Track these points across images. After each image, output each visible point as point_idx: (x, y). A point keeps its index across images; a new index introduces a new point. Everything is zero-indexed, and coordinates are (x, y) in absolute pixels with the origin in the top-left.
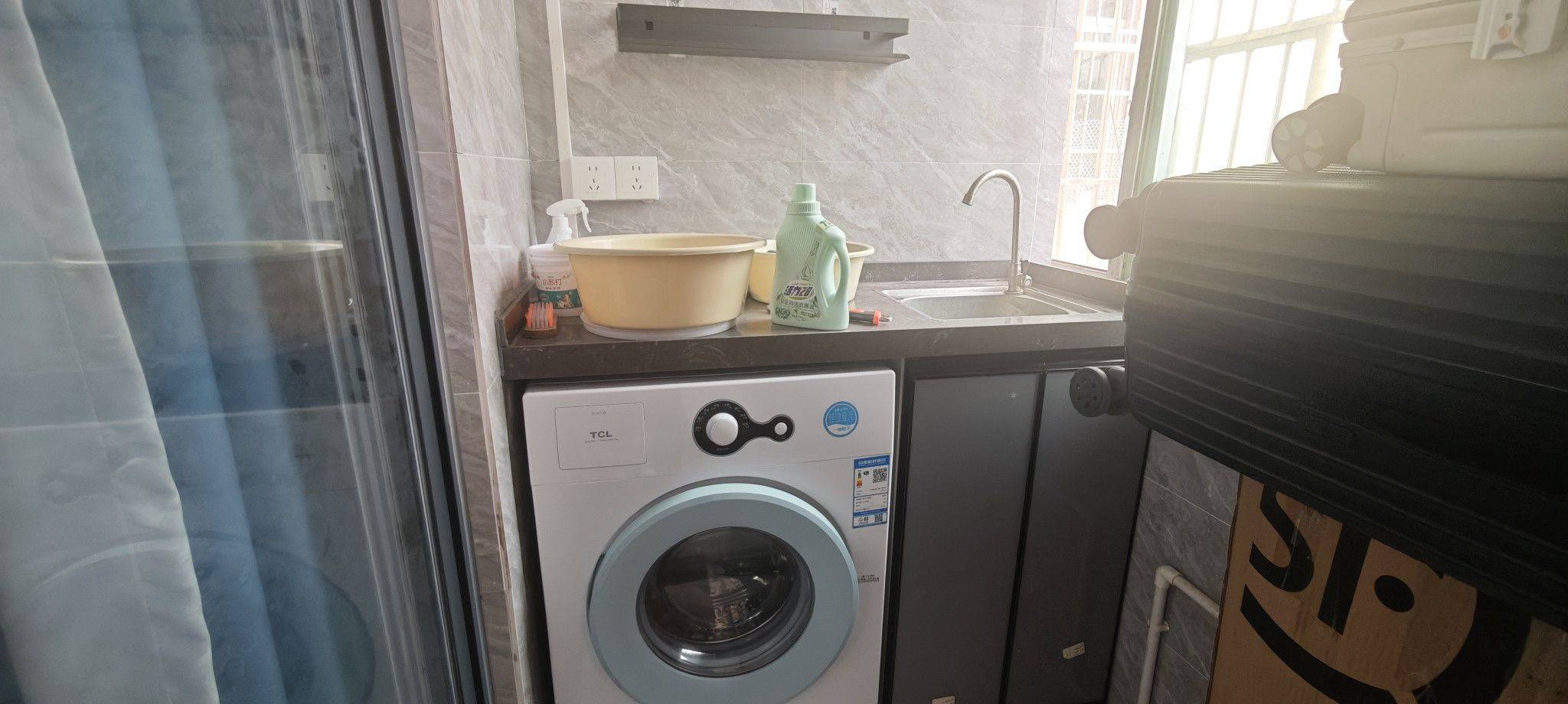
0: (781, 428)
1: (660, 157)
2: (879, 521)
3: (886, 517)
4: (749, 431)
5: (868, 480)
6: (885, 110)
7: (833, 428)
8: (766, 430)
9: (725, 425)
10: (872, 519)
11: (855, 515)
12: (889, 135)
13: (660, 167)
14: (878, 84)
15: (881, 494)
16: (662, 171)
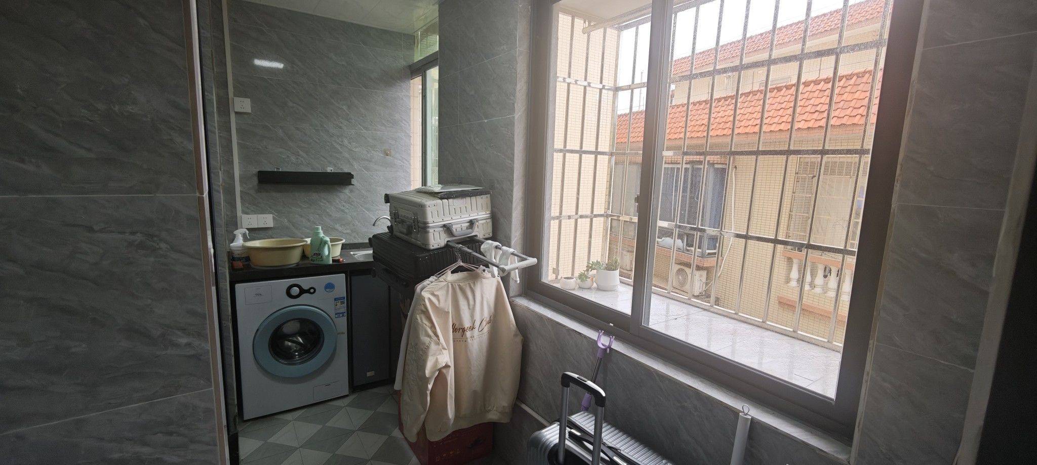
0: (312, 291)
1: (274, 214)
2: (343, 316)
3: (346, 314)
4: (302, 291)
5: (339, 304)
6: (350, 197)
7: (327, 290)
8: (308, 291)
9: (296, 291)
10: (341, 315)
11: (336, 314)
12: (352, 205)
13: (273, 217)
14: (347, 191)
15: (343, 308)
16: (274, 218)
